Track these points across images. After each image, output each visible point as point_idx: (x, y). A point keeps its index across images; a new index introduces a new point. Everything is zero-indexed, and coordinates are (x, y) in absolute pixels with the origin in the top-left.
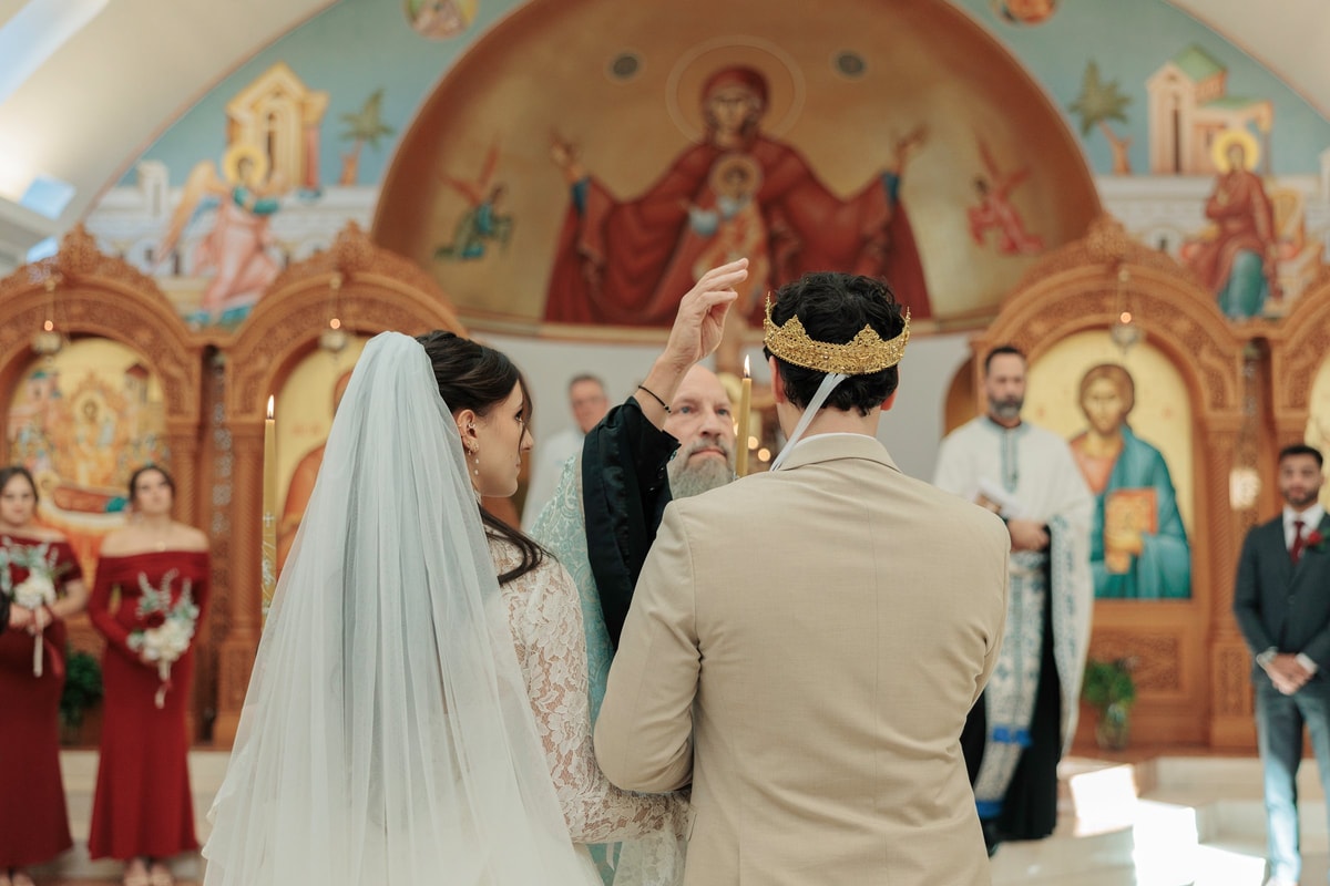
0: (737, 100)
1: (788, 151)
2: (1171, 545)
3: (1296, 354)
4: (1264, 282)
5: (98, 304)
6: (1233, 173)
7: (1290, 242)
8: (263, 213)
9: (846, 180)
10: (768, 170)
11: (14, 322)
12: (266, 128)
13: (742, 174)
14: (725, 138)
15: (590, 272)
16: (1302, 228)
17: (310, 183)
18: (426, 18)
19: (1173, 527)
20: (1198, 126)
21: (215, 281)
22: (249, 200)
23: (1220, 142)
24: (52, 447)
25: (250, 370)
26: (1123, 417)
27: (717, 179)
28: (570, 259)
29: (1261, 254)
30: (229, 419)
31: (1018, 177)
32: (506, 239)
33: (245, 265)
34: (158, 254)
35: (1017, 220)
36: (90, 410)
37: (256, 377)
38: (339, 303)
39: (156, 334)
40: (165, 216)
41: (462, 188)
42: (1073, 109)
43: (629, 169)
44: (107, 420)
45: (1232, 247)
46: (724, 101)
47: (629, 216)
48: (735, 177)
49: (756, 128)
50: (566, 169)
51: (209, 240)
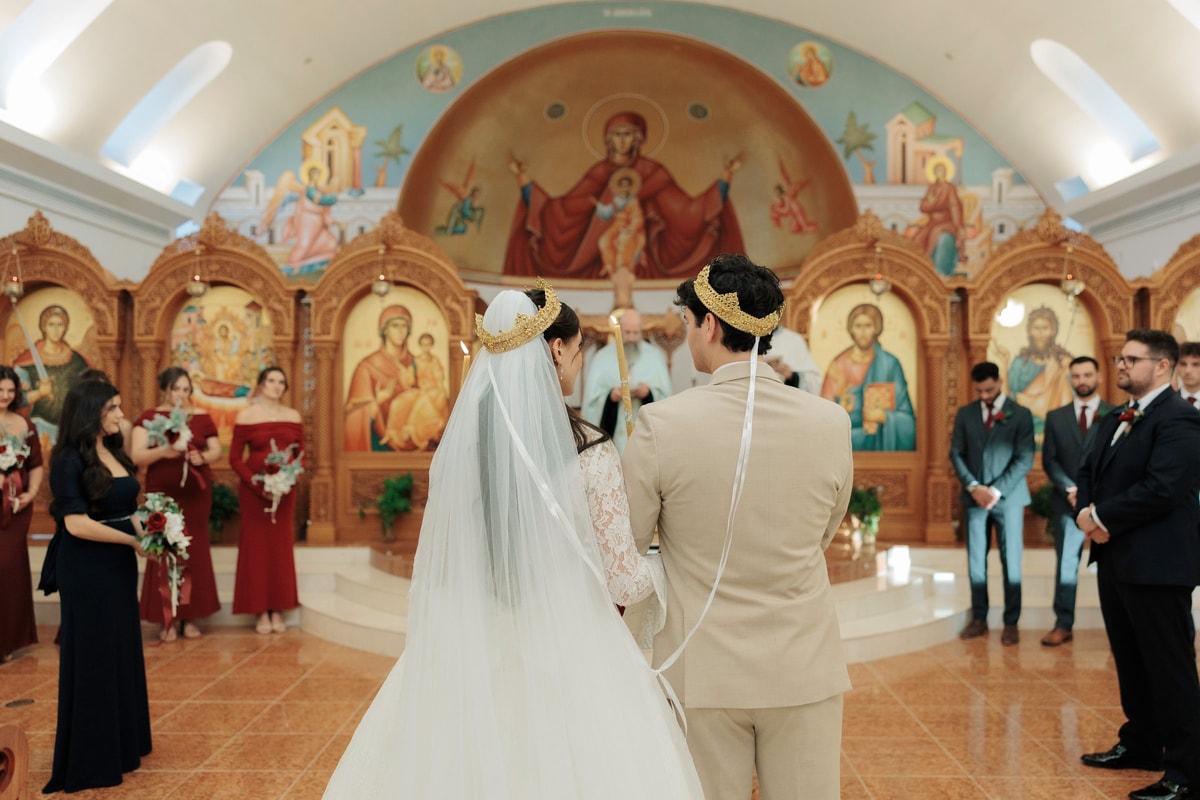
0: (627, 134)
1: (659, 166)
2: (903, 417)
3: (982, 299)
4: (956, 252)
5: (227, 263)
6: (938, 183)
7: (972, 226)
8: (327, 204)
9: (695, 184)
10: (645, 179)
11: (174, 274)
12: (327, 148)
13: (630, 181)
14: (618, 158)
15: (533, 243)
16: (980, 218)
18: (430, 79)
19: (905, 406)
20: (917, 153)
21: (296, 247)
22: (317, 196)
23: (931, 163)
24: (199, 355)
25: (326, 306)
26: (876, 337)
27: (613, 184)
28: (520, 234)
29: (954, 235)
30: (312, 337)
31: (803, 185)
32: (480, 222)
33: (315, 238)
34: (258, 231)
35: (802, 211)
36: (223, 331)
37: (331, 310)
38: (384, 263)
39: (266, 282)
40: (263, 206)
41: (452, 189)
42: (840, 142)
43: (558, 178)
44: (235, 338)
45: (937, 230)
46: (618, 134)
47: (557, 207)
48: (625, 183)
49: (638, 151)
50: (518, 177)
51: (292, 221)
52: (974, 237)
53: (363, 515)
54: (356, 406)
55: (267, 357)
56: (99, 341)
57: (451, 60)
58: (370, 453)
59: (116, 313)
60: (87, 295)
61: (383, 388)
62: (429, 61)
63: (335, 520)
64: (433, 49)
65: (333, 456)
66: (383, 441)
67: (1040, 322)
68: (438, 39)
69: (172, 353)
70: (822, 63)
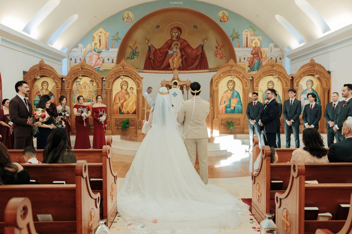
0: (176, 32)
1: (185, 41)
2: (240, 106)
3: (257, 79)
4: (260, 64)
5: (86, 71)
6: (255, 47)
7: (264, 58)
8: (99, 52)
9: (194, 46)
10: (181, 44)
11: (74, 74)
12: (99, 38)
13: (177, 44)
14: (174, 39)
15: (152, 61)
16: (266, 55)
18: (126, 20)
19: (240, 103)
20: (250, 39)
21: (92, 63)
22: (97, 50)
23: (254, 42)
24: (79, 92)
25: (109, 81)
26: (233, 88)
27: (173, 45)
28: (148, 59)
29: (260, 61)
30: (106, 88)
31: (222, 47)
32: (138, 56)
33: (97, 61)
35: (222, 53)
36: (85, 87)
38: (122, 71)
39: (95, 76)
40: (83, 53)
41: (131, 47)
42: (231, 36)
43: (158, 43)
44: (87, 88)
45: (255, 59)
46: (174, 32)
47: (158, 51)
48: (176, 45)
49: (180, 36)
50: (148, 43)
51: (90, 57)
52: (265, 61)
53: (118, 128)
54: (116, 104)
55: (95, 93)
56: (57, 89)
57: (131, 15)
58: (119, 115)
59: (60, 83)
60: (54, 79)
61: (122, 100)
62: (126, 15)
63: (111, 130)
64: (127, 12)
65: (111, 115)
66: (122, 112)
67: (270, 84)
68: (127, 10)
69: (73, 92)
70: (226, 16)
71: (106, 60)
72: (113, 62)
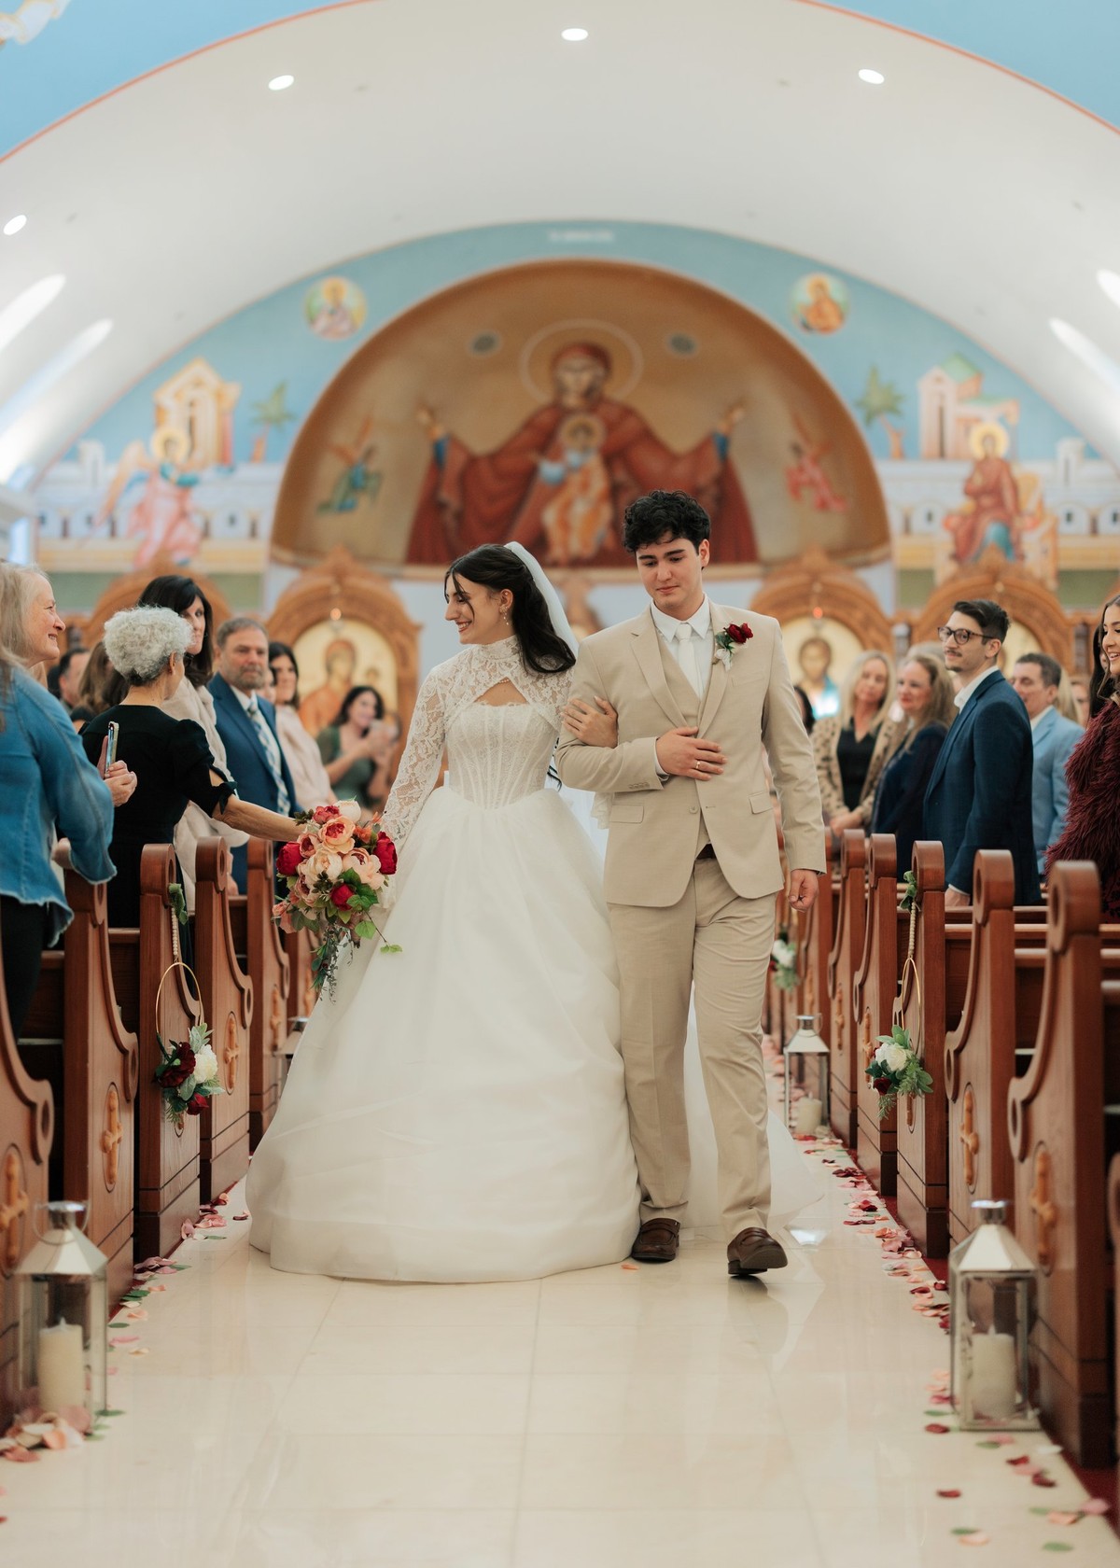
0: (583, 370)
1: (628, 412)
4: (1011, 546)
6: (987, 458)
8: (186, 485)
9: (680, 437)
10: (611, 427)
12: (187, 413)
13: (587, 430)
14: (572, 400)
15: (448, 518)
16: (1041, 504)
17: (225, 460)
18: (323, 322)
20: (958, 419)
21: (146, 542)
22: (174, 475)
23: (977, 433)
28: (430, 508)
29: (1008, 525)
32: (375, 492)
33: (171, 530)
34: (97, 520)
35: (825, 481)
42: (859, 404)
43: (485, 427)
45: (985, 519)
46: (570, 370)
47: (484, 468)
48: (581, 433)
49: (600, 392)
50: (429, 429)
51: (140, 508)
52: (1033, 528)
62: (322, 298)
64: (327, 284)
70: (835, 305)
71: (219, 526)
72: (253, 532)
